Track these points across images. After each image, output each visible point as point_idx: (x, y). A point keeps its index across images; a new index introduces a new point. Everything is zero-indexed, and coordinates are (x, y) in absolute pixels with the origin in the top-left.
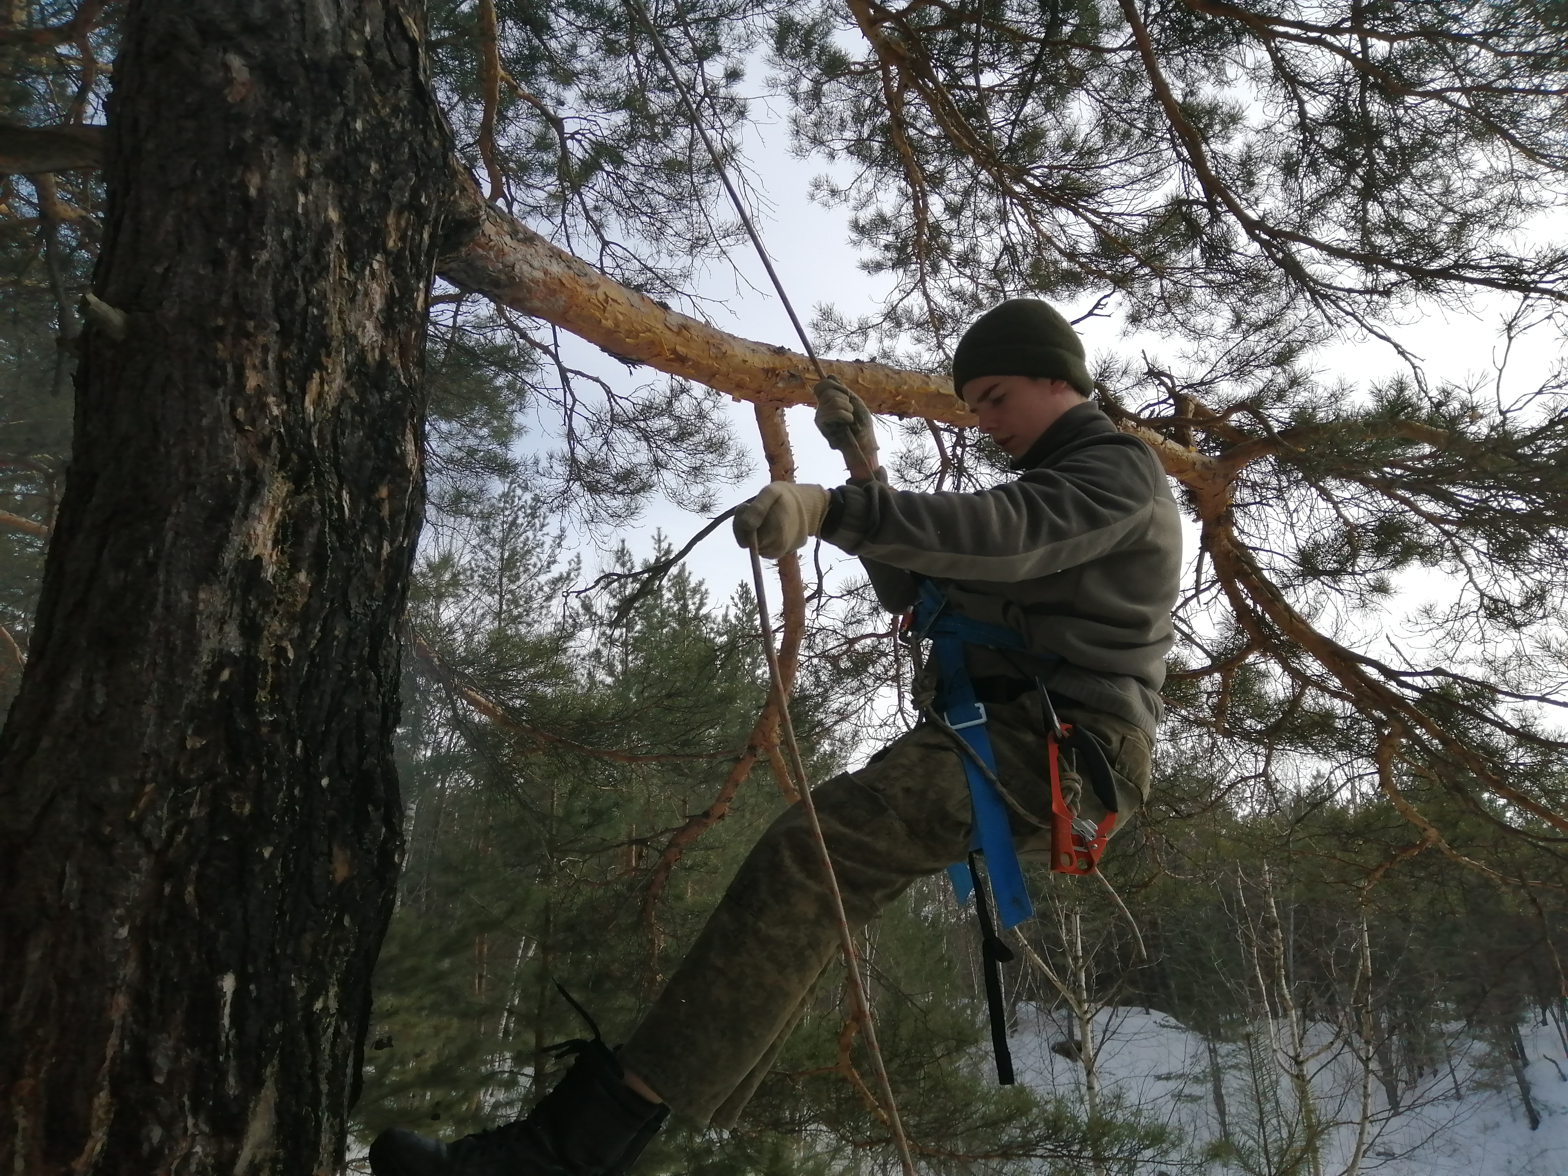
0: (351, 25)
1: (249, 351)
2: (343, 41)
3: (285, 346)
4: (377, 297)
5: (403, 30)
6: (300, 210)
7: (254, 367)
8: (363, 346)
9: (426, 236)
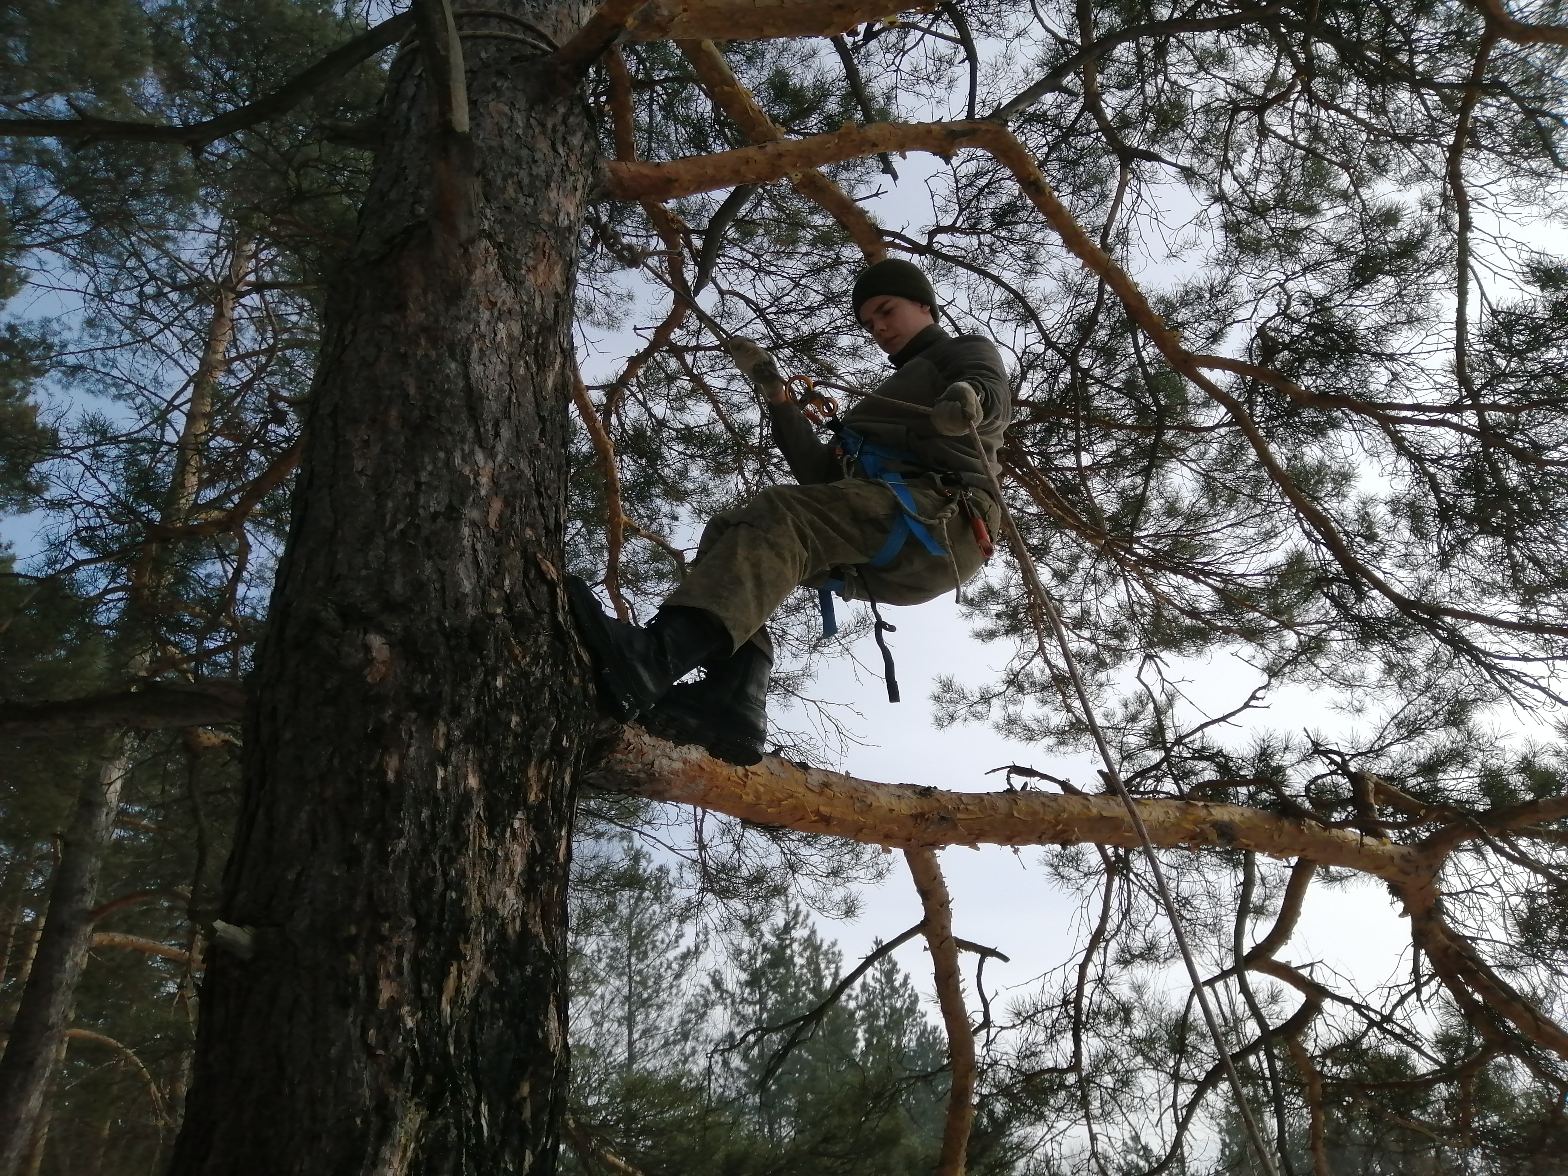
0: (491, 583)
1: (383, 958)
2: (483, 601)
3: (421, 943)
4: (518, 859)
5: (542, 575)
6: (439, 786)
7: (388, 976)
8: (503, 919)
9: (567, 779)
